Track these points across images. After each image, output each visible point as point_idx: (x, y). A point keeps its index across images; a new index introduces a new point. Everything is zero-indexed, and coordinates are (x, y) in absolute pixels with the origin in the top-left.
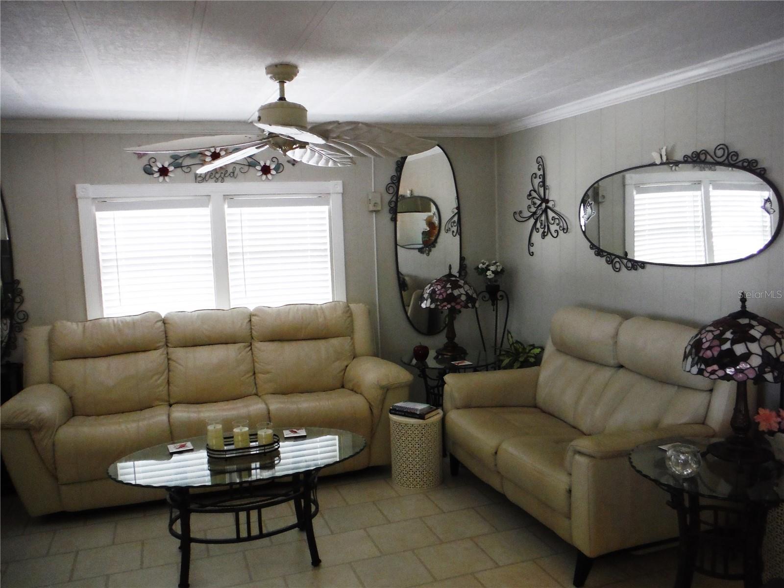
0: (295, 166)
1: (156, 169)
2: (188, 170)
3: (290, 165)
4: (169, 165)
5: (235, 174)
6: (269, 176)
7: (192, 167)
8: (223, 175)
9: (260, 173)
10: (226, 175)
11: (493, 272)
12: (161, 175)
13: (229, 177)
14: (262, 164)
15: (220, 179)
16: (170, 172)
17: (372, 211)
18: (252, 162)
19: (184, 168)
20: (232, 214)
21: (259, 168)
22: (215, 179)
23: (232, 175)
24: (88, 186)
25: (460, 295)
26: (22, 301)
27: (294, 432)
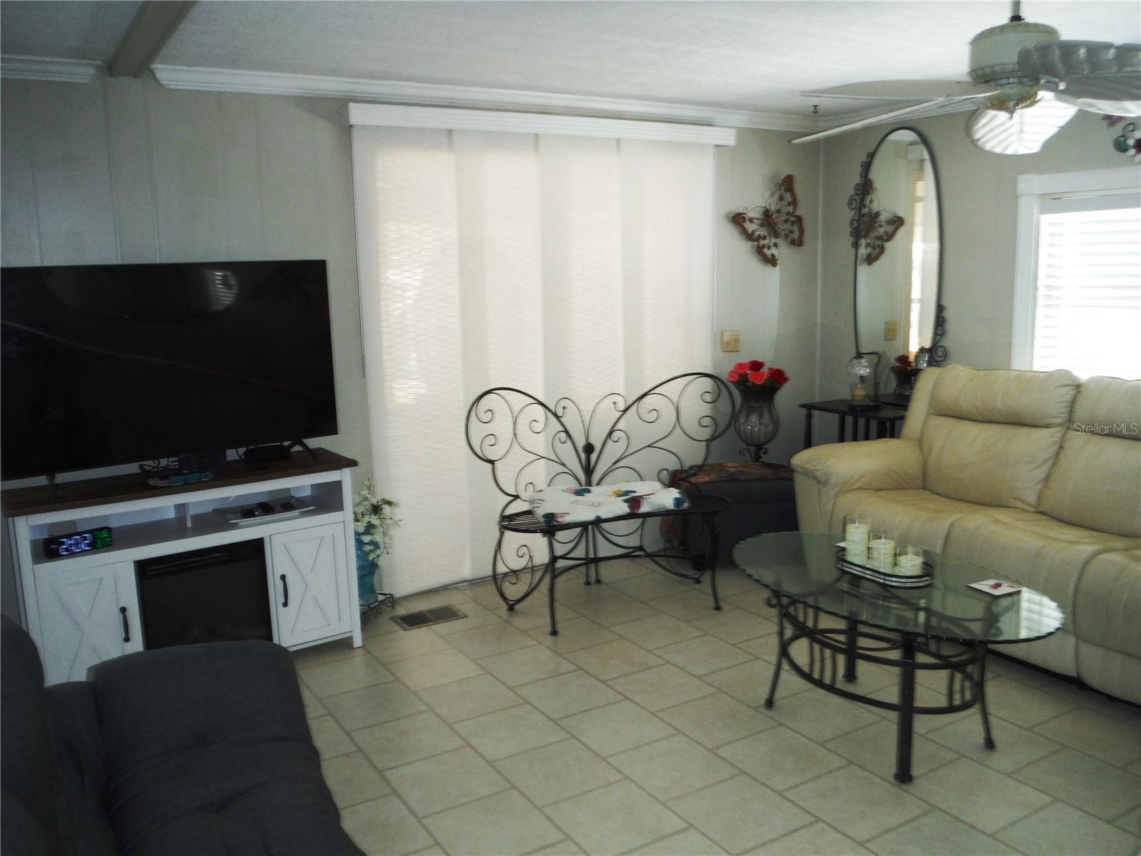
1: (1131, 142)
12: (1138, 153)
26: (943, 334)
27: (997, 586)
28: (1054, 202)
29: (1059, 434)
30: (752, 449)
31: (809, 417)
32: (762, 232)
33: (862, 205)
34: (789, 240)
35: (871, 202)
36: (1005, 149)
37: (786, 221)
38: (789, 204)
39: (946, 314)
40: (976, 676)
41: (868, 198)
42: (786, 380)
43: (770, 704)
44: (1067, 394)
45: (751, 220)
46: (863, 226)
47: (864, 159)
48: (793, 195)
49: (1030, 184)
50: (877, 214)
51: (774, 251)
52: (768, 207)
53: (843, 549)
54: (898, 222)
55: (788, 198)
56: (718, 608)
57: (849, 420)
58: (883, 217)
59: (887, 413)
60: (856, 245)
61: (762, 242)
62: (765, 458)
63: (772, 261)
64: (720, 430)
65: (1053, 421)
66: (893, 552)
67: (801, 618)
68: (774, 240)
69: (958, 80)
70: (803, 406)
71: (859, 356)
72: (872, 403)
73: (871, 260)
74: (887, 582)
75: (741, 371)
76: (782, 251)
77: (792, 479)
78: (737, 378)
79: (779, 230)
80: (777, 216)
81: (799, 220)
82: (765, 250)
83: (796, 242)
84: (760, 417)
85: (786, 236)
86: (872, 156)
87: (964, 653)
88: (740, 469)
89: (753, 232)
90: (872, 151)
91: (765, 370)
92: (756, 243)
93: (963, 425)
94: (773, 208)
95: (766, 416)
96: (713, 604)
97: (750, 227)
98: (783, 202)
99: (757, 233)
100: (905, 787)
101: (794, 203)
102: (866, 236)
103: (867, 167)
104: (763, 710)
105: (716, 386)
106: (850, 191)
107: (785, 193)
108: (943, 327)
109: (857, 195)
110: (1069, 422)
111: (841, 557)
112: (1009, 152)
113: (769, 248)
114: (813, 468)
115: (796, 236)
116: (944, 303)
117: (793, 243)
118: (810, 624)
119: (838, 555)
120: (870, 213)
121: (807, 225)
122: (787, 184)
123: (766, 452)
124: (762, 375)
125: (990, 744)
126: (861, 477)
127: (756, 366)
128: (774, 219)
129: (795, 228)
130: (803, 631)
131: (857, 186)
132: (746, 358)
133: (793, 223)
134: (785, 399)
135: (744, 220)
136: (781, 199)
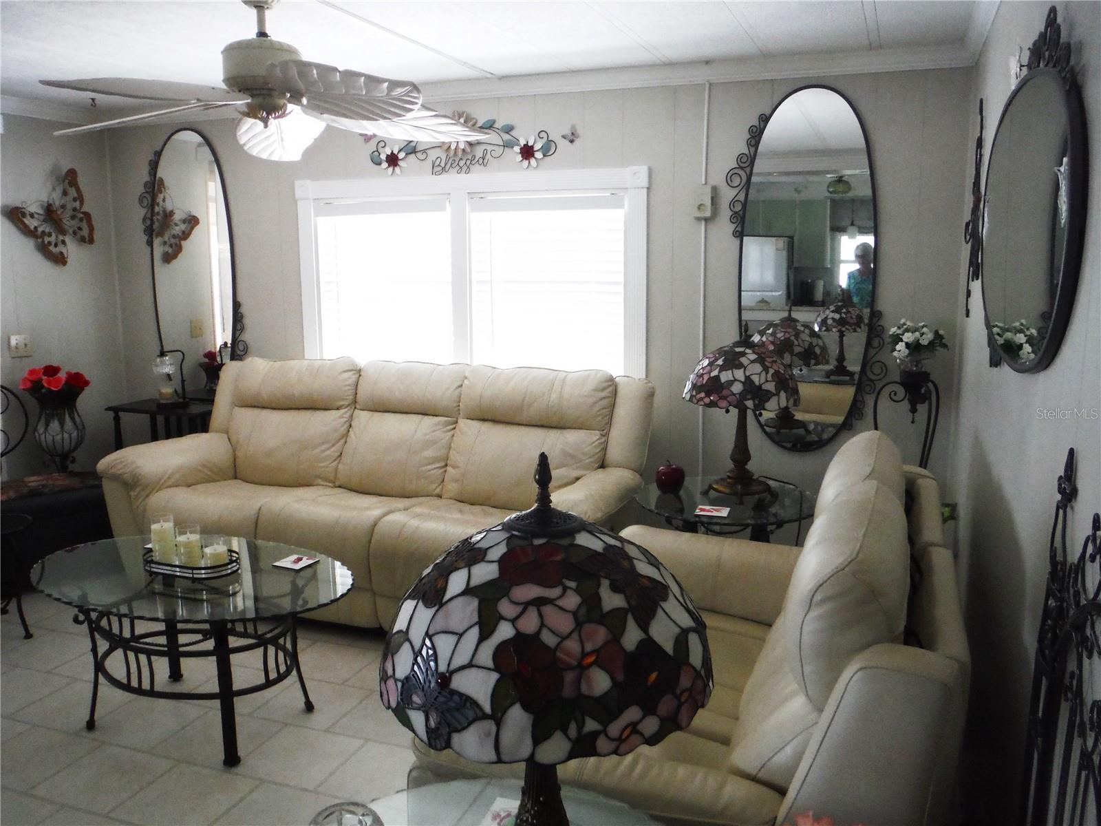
0: (574, 143)
1: (383, 157)
2: (424, 156)
3: (566, 142)
4: (399, 152)
5: (486, 161)
6: (533, 161)
7: (428, 152)
8: (468, 162)
9: (519, 158)
10: (473, 162)
11: (908, 345)
12: (389, 166)
13: (477, 165)
14: (522, 142)
15: (465, 168)
16: (401, 160)
17: (699, 219)
18: (510, 140)
19: (419, 155)
20: (479, 221)
21: (517, 149)
22: (458, 168)
23: (481, 161)
24: (308, 183)
25: (731, 383)
26: (242, 329)
27: (300, 560)
28: (327, 206)
29: (348, 415)
30: (57, 459)
31: (117, 419)
32: (46, 228)
33: (153, 203)
34: (78, 236)
35: (164, 200)
36: (270, 155)
37: (73, 217)
38: (75, 200)
39: (244, 310)
40: (289, 646)
41: (161, 196)
42: (86, 383)
43: (91, 725)
44: (352, 377)
45: (32, 216)
46: (156, 226)
47: (151, 157)
48: (78, 190)
49: (305, 189)
50: (172, 213)
51: (61, 248)
52: (51, 202)
53: (150, 550)
54: (193, 221)
55: (72, 192)
56: (29, 636)
57: (160, 419)
58: (178, 216)
59: (195, 409)
60: (150, 243)
61: (47, 239)
62: (72, 467)
63: (60, 260)
64: (12, 444)
65: (341, 403)
66: (200, 545)
67: (116, 630)
68: (61, 238)
69: (213, 85)
70: (109, 409)
71: (162, 354)
72: (181, 400)
73: (168, 258)
74: (195, 576)
75: (34, 377)
76: (72, 249)
77: (100, 486)
78: (29, 385)
79: (66, 227)
80: (63, 212)
81: (87, 216)
82: (52, 248)
83: (87, 240)
84: (62, 424)
85: (75, 233)
86: (158, 154)
87: (276, 628)
88: (45, 482)
89: (36, 228)
90: (158, 149)
91: (62, 375)
92: (40, 240)
93: (266, 414)
94: (57, 203)
95: (68, 423)
96: (23, 633)
97: (32, 223)
98: (68, 196)
99: (40, 230)
100: (234, 770)
101: (80, 198)
102: (161, 234)
103: (154, 166)
104: (85, 733)
105: (4, 396)
106: (140, 189)
107: (70, 189)
108: (242, 323)
109: (147, 192)
110: (354, 403)
111: (149, 559)
112: (275, 158)
113: (56, 245)
114: (120, 472)
115: (85, 232)
116: (240, 299)
117: (83, 240)
118: (127, 634)
119: (145, 557)
120: (164, 211)
121: (96, 222)
122: (70, 179)
123: (73, 461)
124: (60, 379)
125: (309, 707)
126: (173, 474)
127: (51, 371)
128: (58, 215)
129: (84, 225)
130: (117, 642)
131: (146, 184)
132: (40, 364)
133: (81, 220)
134: (88, 402)
135: (24, 215)
136: (65, 193)
